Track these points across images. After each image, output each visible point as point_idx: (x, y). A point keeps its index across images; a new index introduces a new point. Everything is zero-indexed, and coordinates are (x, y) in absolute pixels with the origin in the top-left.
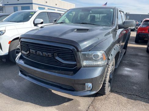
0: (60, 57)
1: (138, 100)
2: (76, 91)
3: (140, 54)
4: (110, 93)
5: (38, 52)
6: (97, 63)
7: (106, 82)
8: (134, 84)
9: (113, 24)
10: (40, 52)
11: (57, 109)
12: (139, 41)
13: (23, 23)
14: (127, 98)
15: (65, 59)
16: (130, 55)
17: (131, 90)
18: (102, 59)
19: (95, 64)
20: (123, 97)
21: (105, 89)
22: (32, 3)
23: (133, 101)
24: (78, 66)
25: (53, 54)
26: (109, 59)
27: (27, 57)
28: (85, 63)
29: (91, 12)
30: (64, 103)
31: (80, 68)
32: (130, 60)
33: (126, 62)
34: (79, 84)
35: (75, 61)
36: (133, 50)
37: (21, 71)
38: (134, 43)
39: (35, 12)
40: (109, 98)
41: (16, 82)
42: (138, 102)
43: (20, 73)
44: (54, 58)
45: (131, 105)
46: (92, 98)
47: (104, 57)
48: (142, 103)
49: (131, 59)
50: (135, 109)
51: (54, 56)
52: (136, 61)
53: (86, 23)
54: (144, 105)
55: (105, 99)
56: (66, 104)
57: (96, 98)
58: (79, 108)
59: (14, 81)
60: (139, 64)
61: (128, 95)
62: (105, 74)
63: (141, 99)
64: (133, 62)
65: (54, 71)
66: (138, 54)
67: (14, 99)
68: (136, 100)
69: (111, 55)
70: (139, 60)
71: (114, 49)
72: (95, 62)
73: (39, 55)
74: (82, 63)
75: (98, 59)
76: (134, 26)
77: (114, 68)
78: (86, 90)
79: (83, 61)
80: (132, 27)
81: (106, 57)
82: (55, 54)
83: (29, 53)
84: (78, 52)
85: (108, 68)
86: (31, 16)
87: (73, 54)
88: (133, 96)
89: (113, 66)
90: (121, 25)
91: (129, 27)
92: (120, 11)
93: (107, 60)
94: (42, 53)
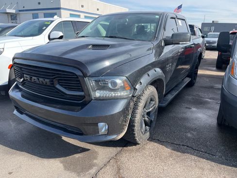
0: (61, 85)
1: (188, 153)
2: (85, 135)
3: (217, 85)
4: (148, 141)
5: (33, 78)
6: (116, 95)
7: (136, 124)
8: (190, 129)
9: (155, 37)
10: (35, 78)
11: (62, 162)
13: (31, 37)
14: (173, 150)
15: (68, 88)
16: (201, 87)
17: (182, 138)
18: (123, 88)
19: (114, 95)
20: (167, 147)
21: (135, 134)
22: (59, 9)
23: (179, 154)
24: (87, 98)
25: (52, 81)
26: (136, 89)
27: (22, 85)
28: (98, 94)
29: (127, 20)
30: (75, 155)
31: (90, 101)
32: (198, 94)
33: (190, 97)
34: (87, 123)
35: (83, 91)
36: (208, 80)
37: (16, 108)
38: (215, 68)
39: (52, 22)
40: (144, 149)
42: (187, 156)
43: (15, 112)
44: (54, 86)
45: (174, 159)
46: (119, 149)
47: (127, 85)
48: (193, 157)
49: (200, 94)
50: (177, 165)
51: (53, 84)
52: (207, 97)
53: (115, 37)
54: (194, 160)
55: (137, 150)
56: (77, 156)
57: (124, 148)
58: (95, 161)
59: (11, 123)
60: (209, 100)
61: (175, 145)
62: (130, 112)
63: (193, 151)
64: (202, 97)
65: (54, 105)
66: (215, 85)
67: (5, 147)
68: (184, 152)
69: (141, 83)
70: (211, 96)
71: (148, 75)
72: (112, 93)
73: (35, 83)
74: (92, 93)
75: (116, 88)
76: (189, 40)
77: (157, 105)
78: (100, 133)
79: (95, 91)
80: (184, 42)
81: (131, 85)
82: (54, 80)
83: (24, 80)
84: (85, 77)
85: (139, 103)
86: (45, 27)
87: (79, 81)
88: (181, 146)
89: (153, 101)
90: (168, 39)
91: (180, 43)
92: (175, 18)
93: (133, 91)
94: (38, 79)
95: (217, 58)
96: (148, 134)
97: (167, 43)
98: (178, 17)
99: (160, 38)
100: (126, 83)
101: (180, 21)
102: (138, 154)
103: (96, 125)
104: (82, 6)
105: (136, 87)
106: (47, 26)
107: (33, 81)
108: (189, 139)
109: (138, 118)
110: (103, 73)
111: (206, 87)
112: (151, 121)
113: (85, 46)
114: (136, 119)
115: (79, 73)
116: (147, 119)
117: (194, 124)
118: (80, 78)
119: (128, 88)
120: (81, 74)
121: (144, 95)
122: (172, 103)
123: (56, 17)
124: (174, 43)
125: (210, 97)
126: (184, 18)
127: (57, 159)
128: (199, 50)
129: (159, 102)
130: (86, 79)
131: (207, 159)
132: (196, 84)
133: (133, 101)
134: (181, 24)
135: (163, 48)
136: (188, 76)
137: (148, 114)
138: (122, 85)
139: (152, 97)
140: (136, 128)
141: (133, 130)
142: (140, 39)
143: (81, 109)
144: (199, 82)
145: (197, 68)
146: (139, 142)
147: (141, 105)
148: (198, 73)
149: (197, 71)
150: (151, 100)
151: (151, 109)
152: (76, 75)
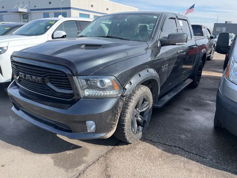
0: (52, 83)
1: (178, 154)
2: (74, 132)
4: (140, 141)
5: (27, 75)
6: (105, 94)
7: (126, 124)
8: (185, 131)
9: (151, 37)
10: (29, 76)
11: (52, 158)
13: (35, 37)
14: (163, 150)
15: (58, 86)
16: (204, 89)
17: (175, 139)
18: (112, 88)
19: (103, 94)
20: (158, 148)
21: (125, 133)
22: (70, 8)
23: (169, 154)
24: (75, 97)
25: (44, 79)
26: (126, 89)
27: (19, 82)
28: (87, 93)
29: (126, 20)
30: (67, 152)
31: (79, 100)
32: (199, 96)
33: (191, 99)
34: (75, 121)
35: (72, 90)
36: (212, 82)
37: (14, 104)
38: (222, 70)
39: (56, 21)
40: (135, 148)
41: (12, 120)
42: (177, 157)
43: (13, 108)
44: (45, 84)
45: (163, 160)
46: (110, 147)
47: (116, 85)
48: (183, 158)
49: (202, 96)
50: (166, 166)
51: (44, 82)
52: (208, 99)
53: (112, 37)
54: (184, 161)
55: (128, 150)
56: (68, 152)
57: (116, 147)
58: (85, 158)
60: (210, 102)
61: (167, 146)
62: (119, 111)
63: (183, 153)
64: (203, 99)
65: (45, 103)
68: (174, 153)
69: (131, 83)
72: (101, 92)
74: (81, 92)
75: (104, 87)
77: (151, 106)
78: (88, 131)
79: (84, 89)
80: (181, 43)
81: (120, 85)
82: (45, 78)
83: (20, 78)
84: (74, 76)
85: (130, 103)
86: (49, 27)
87: (68, 79)
88: (173, 148)
89: (147, 101)
90: (165, 39)
91: (177, 44)
92: (175, 19)
93: (122, 91)
94: (31, 77)
95: (224, 59)
96: (140, 134)
97: (164, 44)
98: (179, 18)
99: (157, 38)
100: (114, 83)
101: (181, 22)
102: (128, 153)
103: (84, 122)
104: (92, 6)
105: (126, 87)
106: (51, 25)
107: (27, 78)
108: (182, 140)
109: (128, 117)
110: (92, 72)
111: (209, 89)
112: (145, 122)
113: (78, 46)
114: (126, 118)
115: (68, 72)
116: (140, 119)
117: (190, 126)
118: (69, 77)
119: (117, 88)
120: (70, 73)
121: (135, 95)
122: (170, 104)
123: (60, 16)
124: (170, 44)
125: (212, 99)
126: (186, 19)
127: (49, 155)
129: (154, 102)
130: (75, 78)
131: (197, 161)
132: (199, 86)
133: (123, 100)
135: (159, 49)
136: (190, 77)
137: (142, 114)
138: (111, 84)
139: (145, 97)
140: (126, 127)
141: (123, 130)
142: (136, 39)
143: (70, 107)
144: (202, 84)
145: (201, 69)
146: (130, 142)
147: (132, 104)
148: (203, 74)
149: (201, 72)
150: (144, 100)
151: (144, 110)
152: (65, 74)
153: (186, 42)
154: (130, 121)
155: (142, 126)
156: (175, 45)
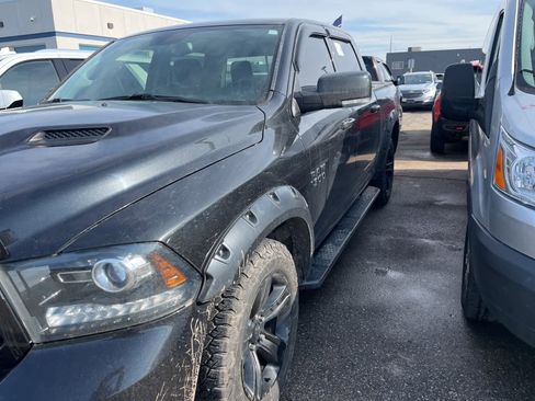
3: (441, 198)
7: (223, 389)
9: (269, 90)
12: (447, 146)
16: (405, 206)
18: (156, 285)
19: (122, 313)
26: (209, 277)
28: (58, 319)
29: (190, 45)
31: (23, 356)
32: (400, 228)
36: (417, 186)
38: (428, 154)
47: (170, 271)
49: (406, 225)
52: (423, 232)
60: (431, 242)
62: (196, 360)
64: (410, 235)
69: (225, 250)
70: (433, 227)
71: (252, 217)
76: (367, 94)
77: (295, 293)
80: (355, 101)
90: (309, 94)
91: (344, 103)
92: (323, 37)
93: (197, 285)
97: (307, 105)
98: (332, 35)
99: (286, 91)
100: (164, 264)
101: (337, 45)
104: (110, 26)
105: (210, 270)
114: (224, 370)
124: (325, 104)
125: (432, 231)
128: (391, 115)
132: (393, 200)
133: (203, 318)
134: (341, 53)
135: (296, 122)
136: (372, 183)
138: (150, 273)
139: (275, 275)
142: (225, 98)
147: (237, 319)
148: (395, 168)
151: (276, 311)
153: (370, 96)
154: (238, 371)
155: (275, 364)
156: (341, 106)
